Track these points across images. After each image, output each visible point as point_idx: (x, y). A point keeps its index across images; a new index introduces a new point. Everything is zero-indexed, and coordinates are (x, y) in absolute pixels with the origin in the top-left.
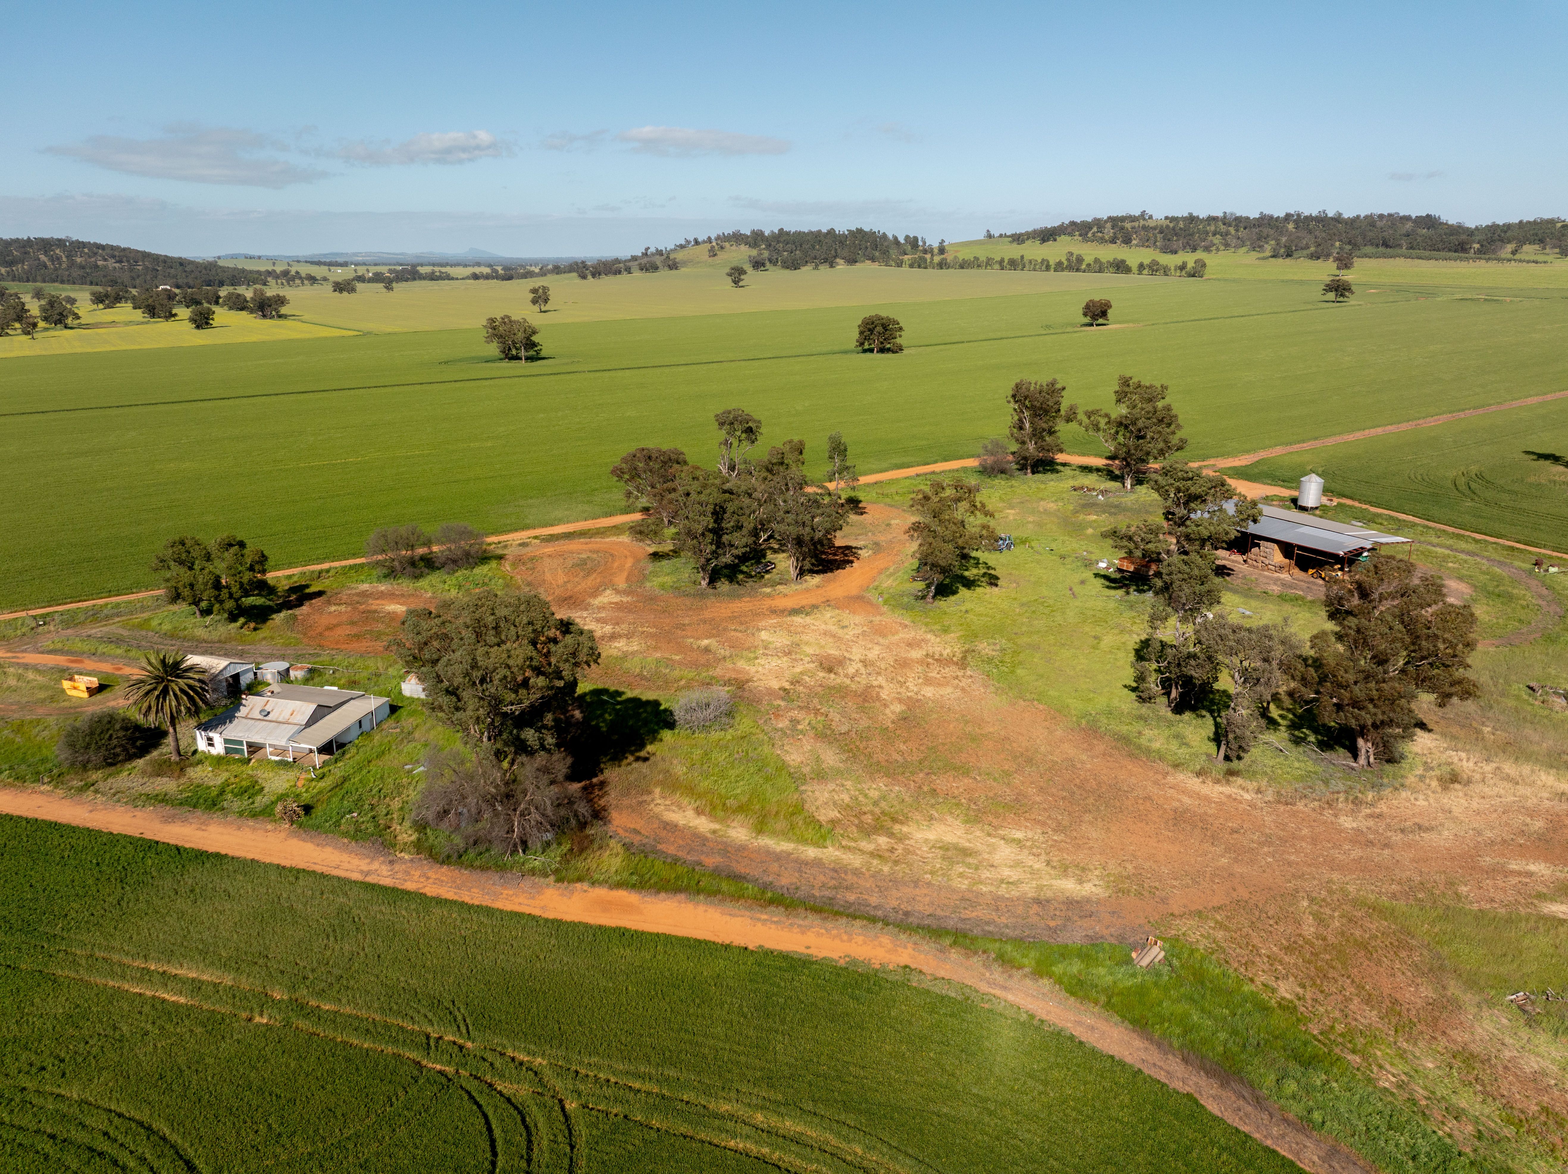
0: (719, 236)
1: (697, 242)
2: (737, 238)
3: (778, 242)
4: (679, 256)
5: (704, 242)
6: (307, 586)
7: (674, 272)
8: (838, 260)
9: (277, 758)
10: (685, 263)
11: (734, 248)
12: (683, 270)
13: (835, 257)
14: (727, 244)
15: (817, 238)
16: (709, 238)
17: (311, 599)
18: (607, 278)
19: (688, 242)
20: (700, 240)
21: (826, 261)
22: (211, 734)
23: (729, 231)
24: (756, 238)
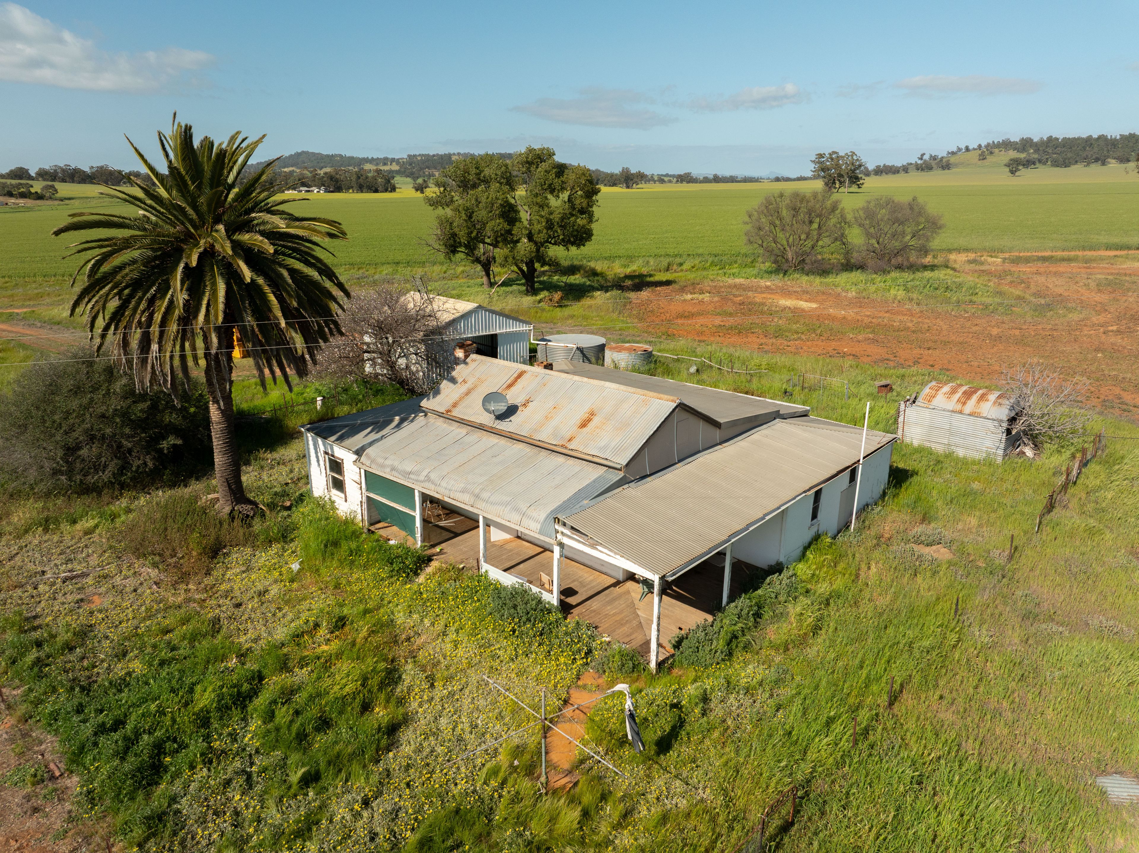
0: (988, 144)
1: (967, 149)
2: (1007, 145)
3: (1047, 147)
4: (953, 160)
5: (974, 149)
6: (651, 276)
7: (947, 171)
8: (1109, 160)
9: (508, 580)
10: (956, 165)
11: (1003, 153)
12: (954, 170)
13: (1108, 157)
14: (996, 151)
15: (1088, 142)
16: (980, 146)
17: (656, 286)
18: (886, 176)
19: (959, 149)
20: (971, 147)
21: (1097, 160)
22: (340, 452)
23: (998, 139)
24: (1026, 144)
